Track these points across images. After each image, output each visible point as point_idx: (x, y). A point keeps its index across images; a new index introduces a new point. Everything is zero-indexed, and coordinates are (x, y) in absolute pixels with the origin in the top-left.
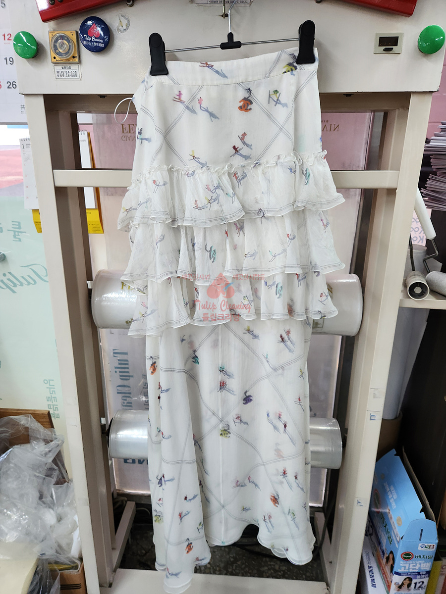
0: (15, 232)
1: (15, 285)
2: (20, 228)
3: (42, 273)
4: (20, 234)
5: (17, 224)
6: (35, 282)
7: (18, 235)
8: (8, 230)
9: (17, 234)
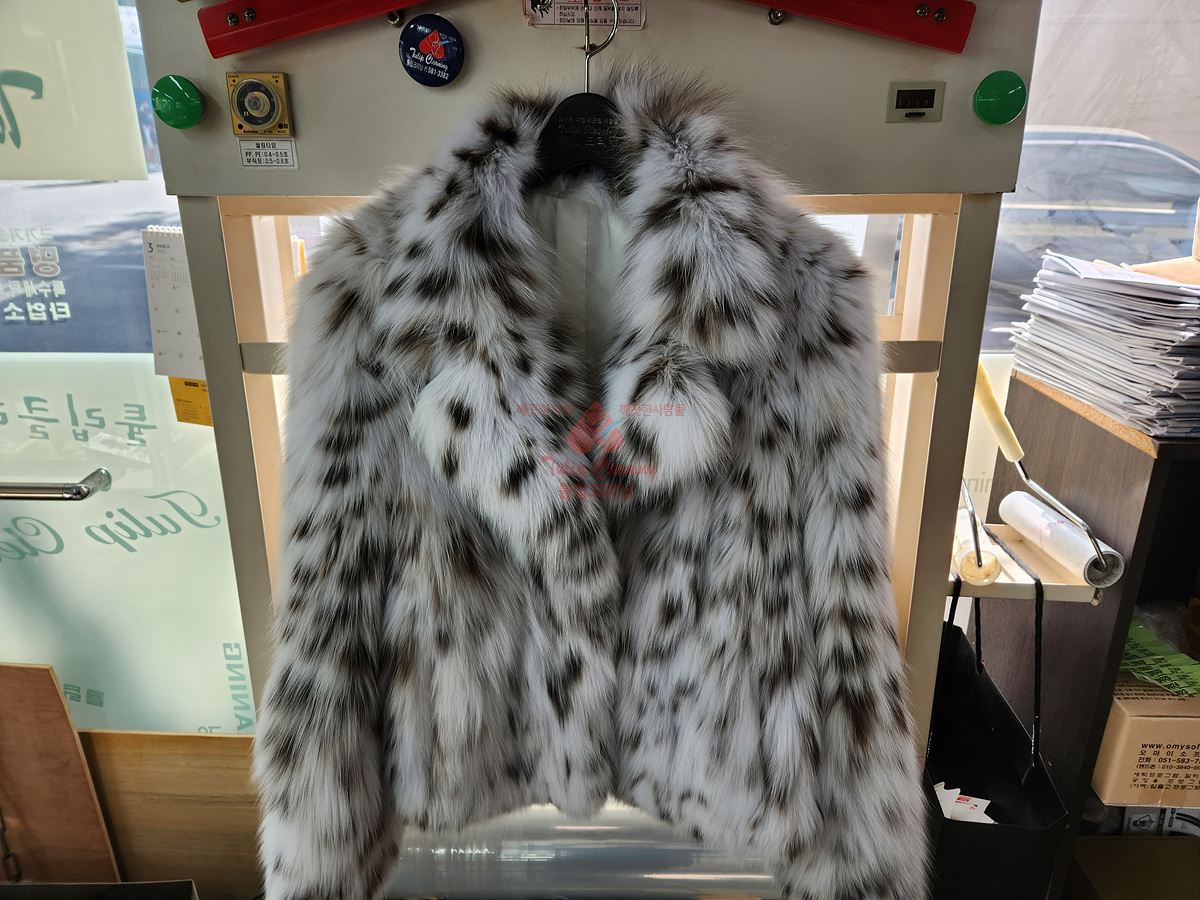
0: (131, 426)
1: (133, 536)
2: (143, 418)
3: (194, 509)
4: (142, 430)
5: (137, 409)
6: (178, 529)
7: (140, 433)
8: (117, 423)
9: (136, 429)
